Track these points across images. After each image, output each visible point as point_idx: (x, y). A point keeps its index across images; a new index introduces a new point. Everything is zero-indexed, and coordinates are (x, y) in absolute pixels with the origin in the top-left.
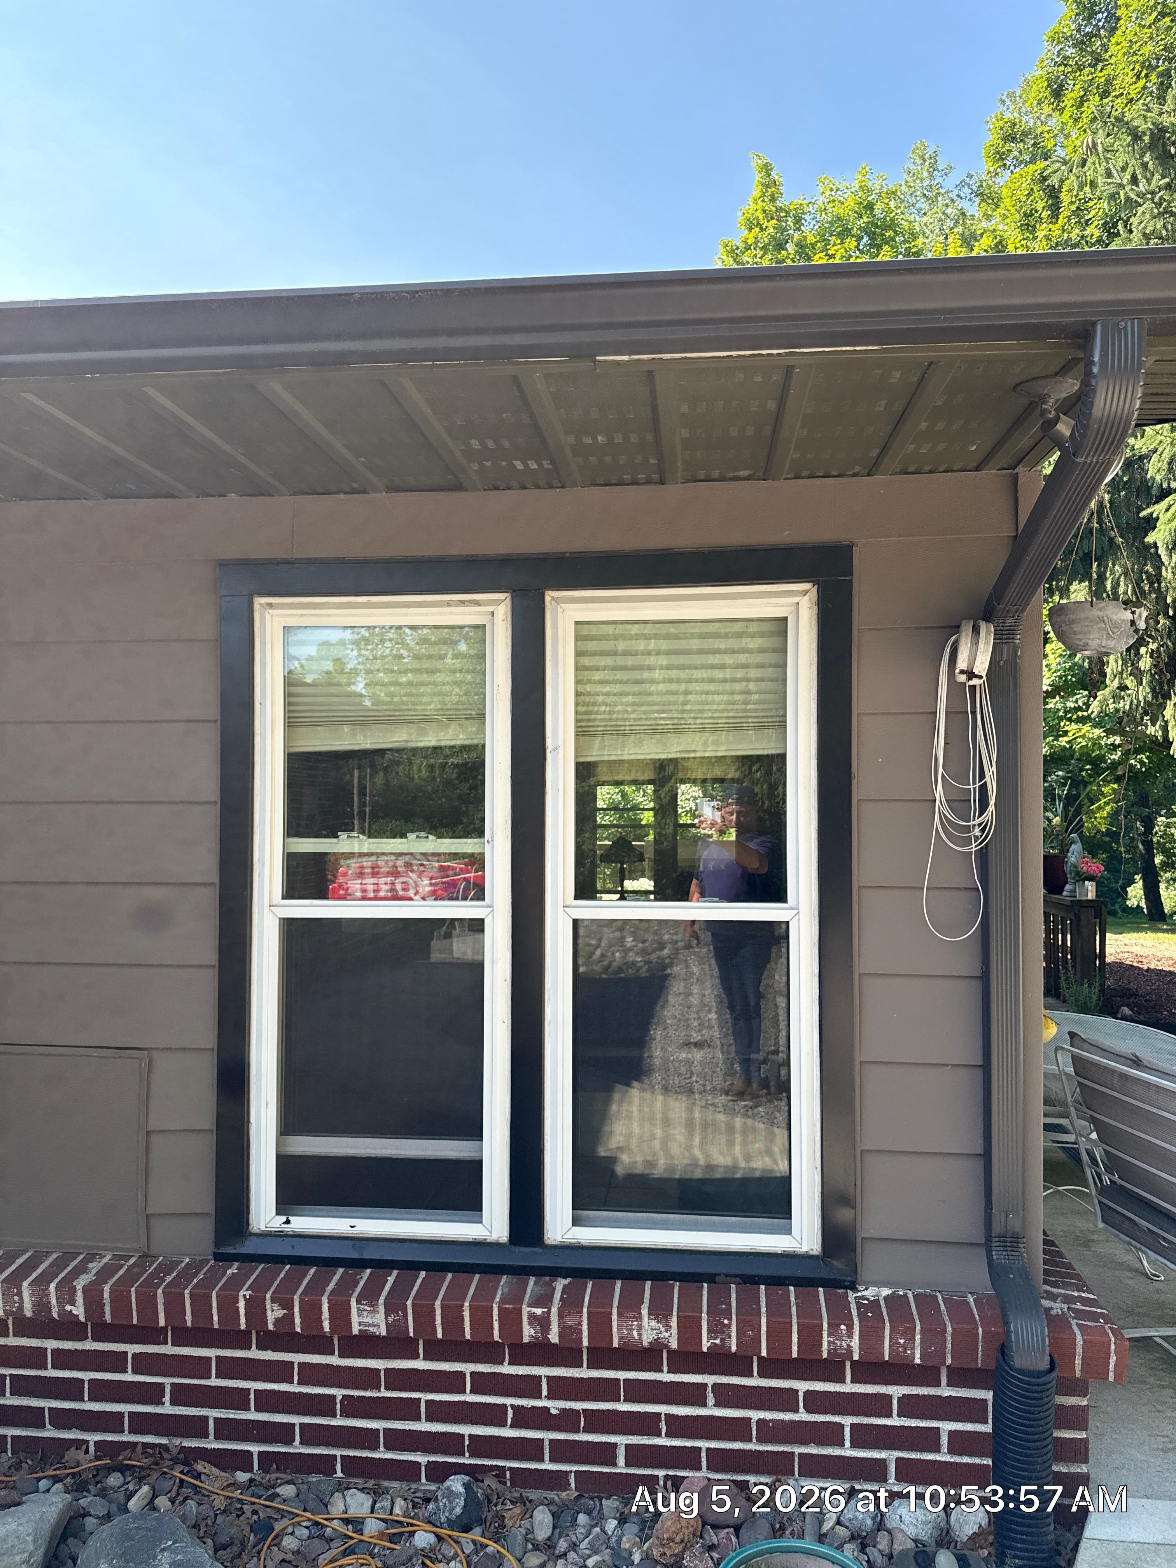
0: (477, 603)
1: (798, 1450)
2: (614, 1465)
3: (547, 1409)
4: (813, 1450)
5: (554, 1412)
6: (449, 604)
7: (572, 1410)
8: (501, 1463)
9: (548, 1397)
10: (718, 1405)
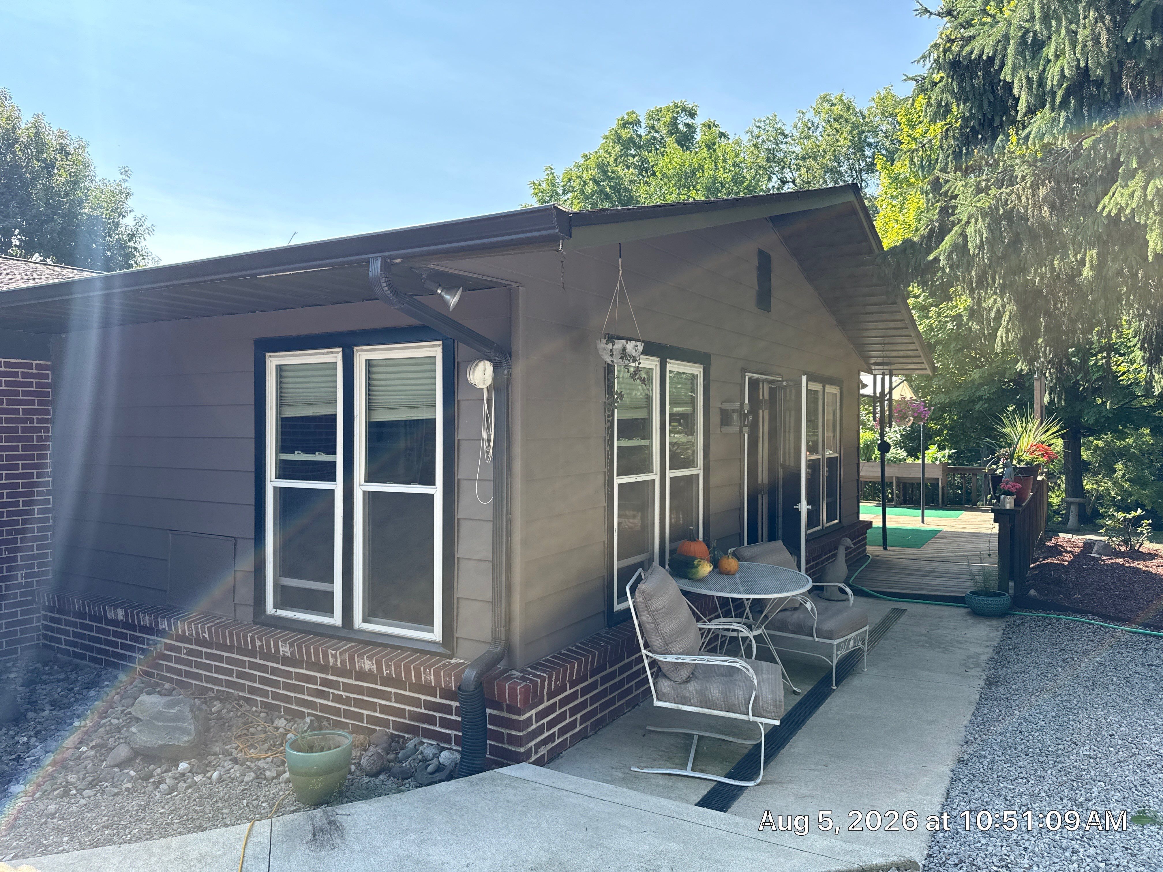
0: (332, 353)
1: (422, 725)
2: (363, 722)
3: (342, 695)
4: (427, 726)
5: (344, 697)
6: (323, 353)
7: (349, 697)
8: (329, 716)
9: (343, 691)
10: (396, 702)
